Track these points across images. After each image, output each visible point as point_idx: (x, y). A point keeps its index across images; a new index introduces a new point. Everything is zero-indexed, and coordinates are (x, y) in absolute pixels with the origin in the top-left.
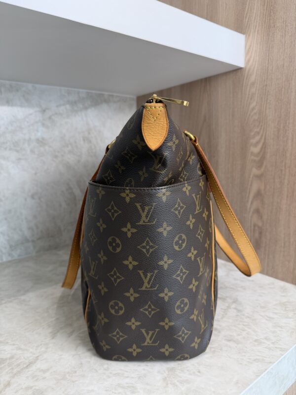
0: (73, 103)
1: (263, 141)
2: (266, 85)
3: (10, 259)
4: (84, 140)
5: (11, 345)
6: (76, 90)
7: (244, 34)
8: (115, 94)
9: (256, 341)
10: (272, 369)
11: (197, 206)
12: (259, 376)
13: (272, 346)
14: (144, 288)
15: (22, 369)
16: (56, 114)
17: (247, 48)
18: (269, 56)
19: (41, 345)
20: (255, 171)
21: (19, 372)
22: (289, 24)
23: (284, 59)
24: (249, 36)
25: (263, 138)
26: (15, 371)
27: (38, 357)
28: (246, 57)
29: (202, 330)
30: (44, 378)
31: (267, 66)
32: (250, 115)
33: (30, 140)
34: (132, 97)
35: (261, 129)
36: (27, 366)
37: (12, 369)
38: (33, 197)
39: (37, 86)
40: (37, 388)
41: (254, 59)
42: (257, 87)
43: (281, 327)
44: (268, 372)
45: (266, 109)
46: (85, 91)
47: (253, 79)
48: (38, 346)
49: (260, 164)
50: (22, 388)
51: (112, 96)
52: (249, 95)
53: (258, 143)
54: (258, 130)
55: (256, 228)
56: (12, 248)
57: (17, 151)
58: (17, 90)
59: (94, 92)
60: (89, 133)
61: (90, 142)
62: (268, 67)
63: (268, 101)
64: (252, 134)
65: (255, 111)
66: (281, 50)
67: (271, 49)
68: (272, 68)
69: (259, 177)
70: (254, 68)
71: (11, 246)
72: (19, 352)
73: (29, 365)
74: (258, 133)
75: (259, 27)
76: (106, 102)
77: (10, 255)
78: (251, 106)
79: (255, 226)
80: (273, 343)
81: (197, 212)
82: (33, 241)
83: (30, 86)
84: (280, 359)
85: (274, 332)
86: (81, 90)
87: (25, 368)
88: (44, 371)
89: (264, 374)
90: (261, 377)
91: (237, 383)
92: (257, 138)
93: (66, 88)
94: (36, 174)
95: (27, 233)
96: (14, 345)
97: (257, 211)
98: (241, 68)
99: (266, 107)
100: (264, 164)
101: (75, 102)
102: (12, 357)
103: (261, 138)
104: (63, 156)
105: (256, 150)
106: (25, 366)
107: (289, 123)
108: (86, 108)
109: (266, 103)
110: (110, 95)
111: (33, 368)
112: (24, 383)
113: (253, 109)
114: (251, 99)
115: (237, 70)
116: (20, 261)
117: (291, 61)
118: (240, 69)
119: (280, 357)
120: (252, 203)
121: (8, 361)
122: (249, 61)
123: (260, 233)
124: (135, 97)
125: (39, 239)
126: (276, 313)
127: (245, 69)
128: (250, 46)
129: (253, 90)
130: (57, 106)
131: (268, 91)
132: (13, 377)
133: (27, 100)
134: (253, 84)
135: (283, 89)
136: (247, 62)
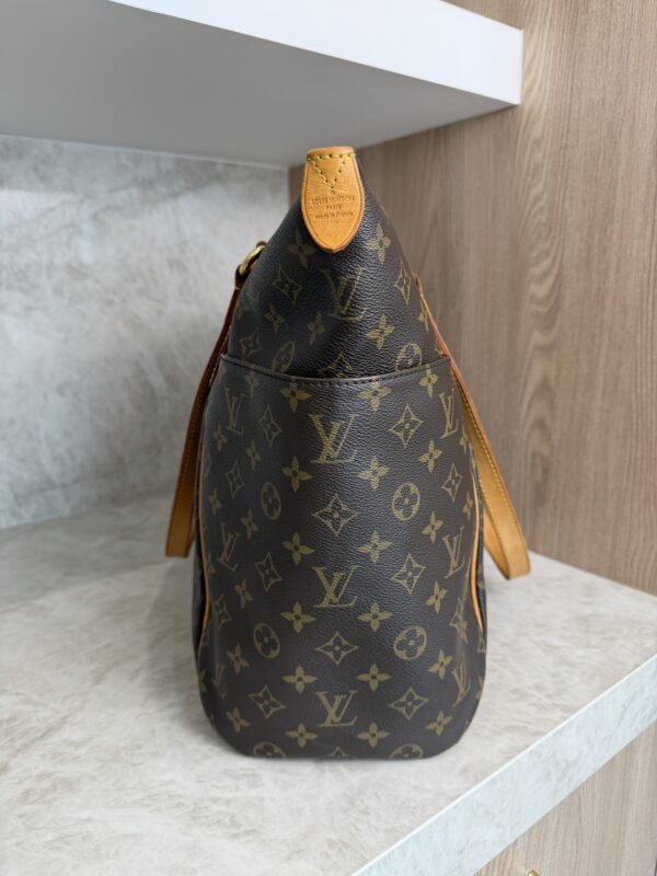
0: (146, 185)
1: (555, 271)
2: (566, 146)
3: (14, 523)
4: (171, 266)
5: (11, 694)
6: (151, 153)
7: (520, 29)
8: (240, 163)
9: (515, 691)
10: (541, 745)
11: (448, 421)
12: (511, 758)
13: (546, 701)
14: (325, 604)
15: (33, 741)
16: (108, 208)
17: (528, 59)
18: (573, 80)
19: (73, 695)
20: (538, 337)
21: (26, 746)
22: (618, 7)
23: (605, 88)
24: (532, 32)
25: (557, 264)
26: (18, 744)
27: (65, 718)
28: (524, 81)
29: (459, 699)
30: (76, 758)
31: (569, 102)
32: (530, 212)
33: (50, 267)
34: (278, 168)
35: (552, 244)
36: (43, 736)
37: (13, 740)
38: (60, 391)
39: (65, 145)
40: (61, 775)
41: (540, 87)
42: (545, 149)
43: (572, 665)
44: (531, 751)
45: (564, 201)
46: (172, 155)
47: (537, 131)
48: (66, 698)
49: (548, 321)
50: (30, 777)
51: (234, 166)
52: (529, 166)
53: (545, 274)
54: (547, 246)
55: (538, 461)
56: (20, 499)
57: (25, 292)
58: (20, 156)
59: (191, 158)
60: (182, 251)
61: (184, 269)
62: (571, 105)
63: (570, 182)
64: (534, 254)
65: (542, 203)
66: (599, 67)
67: (577, 64)
68: (580, 107)
69: (547, 350)
70: (541, 106)
71: (17, 497)
72: (29, 708)
73: (46, 734)
74: (547, 253)
75: (553, 12)
76: (221, 179)
77: (15, 514)
78: (534, 193)
79: (534, 455)
80: (549, 696)
81: (446, 435)
82: (64, 486)
83: (48, 145)
84: (559, 727)
85: (554, 675)
86: (163, 155)
87: (38, 739)
88: (77, 745)
89: (522, 754)
90: (513, 761)
91: (465, 770)
92: (545, 264)
93: (130, 151)
94: (66, 340)
95: (52, 470)
96: (17, 694)
97: (540, 424)
98: (513, 107)
99: (564, 196)
100: (558, 323)
101: (151, 182)
102: (13, 718)
103: (552, 266)
104: (124, 301)
105: (541, 291)
106: (39, 735)
107: (612, 232)
108: (174, 195)
109: (566, 187)
110: (228, 166)
111: (56, 738)
112: (36, 767)
113: (537, 199)
114: (533, 177)
115: (505, 110)
116: (35, 527)
117: (621, 92)
118: (510, 108)
119: (560, 723)
120: (529, 407)
121: (5, 726)
122: (530, 90)
123: (546, 471)
124: (286, 170)
125: (76, 481)
126: (565, 638)
127: (522, 109)
128: (534, 56)
129: (538, 157)
130: (111, 192)
131: (570, 160)
132: (14, 755)
133: (42, 176)
134: (538, 142)
135: (602, 156)
136: (527, 93)
